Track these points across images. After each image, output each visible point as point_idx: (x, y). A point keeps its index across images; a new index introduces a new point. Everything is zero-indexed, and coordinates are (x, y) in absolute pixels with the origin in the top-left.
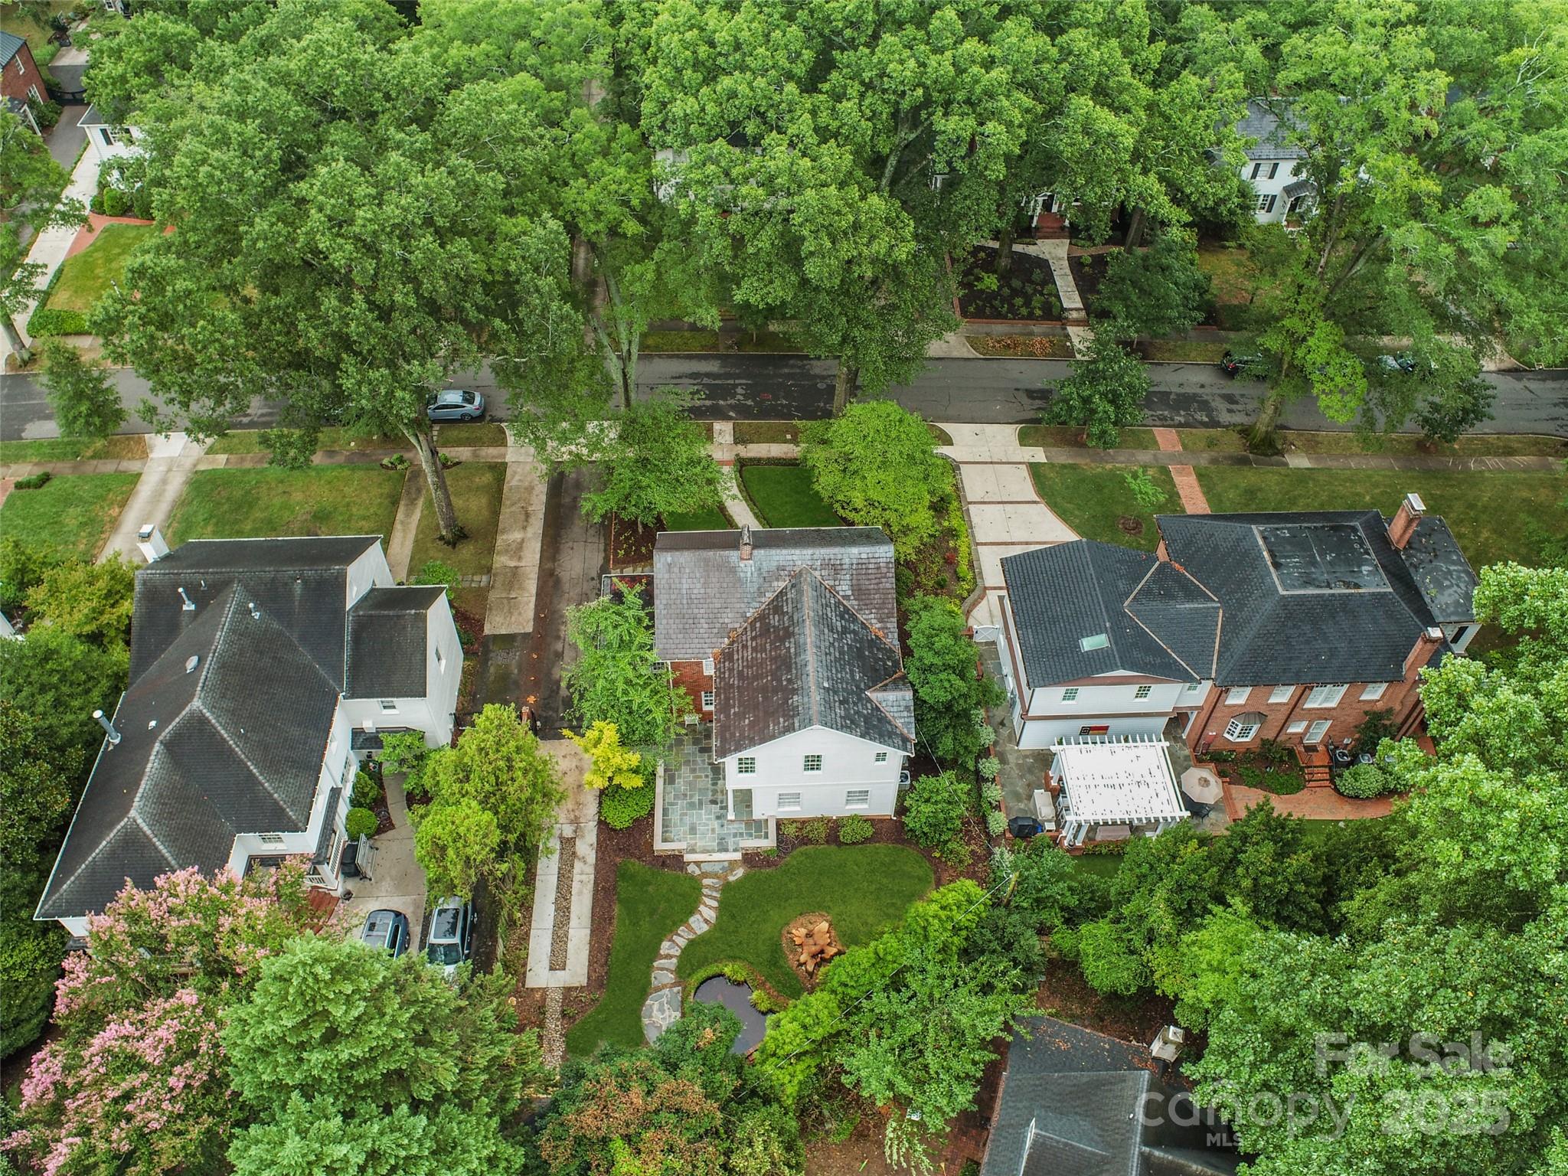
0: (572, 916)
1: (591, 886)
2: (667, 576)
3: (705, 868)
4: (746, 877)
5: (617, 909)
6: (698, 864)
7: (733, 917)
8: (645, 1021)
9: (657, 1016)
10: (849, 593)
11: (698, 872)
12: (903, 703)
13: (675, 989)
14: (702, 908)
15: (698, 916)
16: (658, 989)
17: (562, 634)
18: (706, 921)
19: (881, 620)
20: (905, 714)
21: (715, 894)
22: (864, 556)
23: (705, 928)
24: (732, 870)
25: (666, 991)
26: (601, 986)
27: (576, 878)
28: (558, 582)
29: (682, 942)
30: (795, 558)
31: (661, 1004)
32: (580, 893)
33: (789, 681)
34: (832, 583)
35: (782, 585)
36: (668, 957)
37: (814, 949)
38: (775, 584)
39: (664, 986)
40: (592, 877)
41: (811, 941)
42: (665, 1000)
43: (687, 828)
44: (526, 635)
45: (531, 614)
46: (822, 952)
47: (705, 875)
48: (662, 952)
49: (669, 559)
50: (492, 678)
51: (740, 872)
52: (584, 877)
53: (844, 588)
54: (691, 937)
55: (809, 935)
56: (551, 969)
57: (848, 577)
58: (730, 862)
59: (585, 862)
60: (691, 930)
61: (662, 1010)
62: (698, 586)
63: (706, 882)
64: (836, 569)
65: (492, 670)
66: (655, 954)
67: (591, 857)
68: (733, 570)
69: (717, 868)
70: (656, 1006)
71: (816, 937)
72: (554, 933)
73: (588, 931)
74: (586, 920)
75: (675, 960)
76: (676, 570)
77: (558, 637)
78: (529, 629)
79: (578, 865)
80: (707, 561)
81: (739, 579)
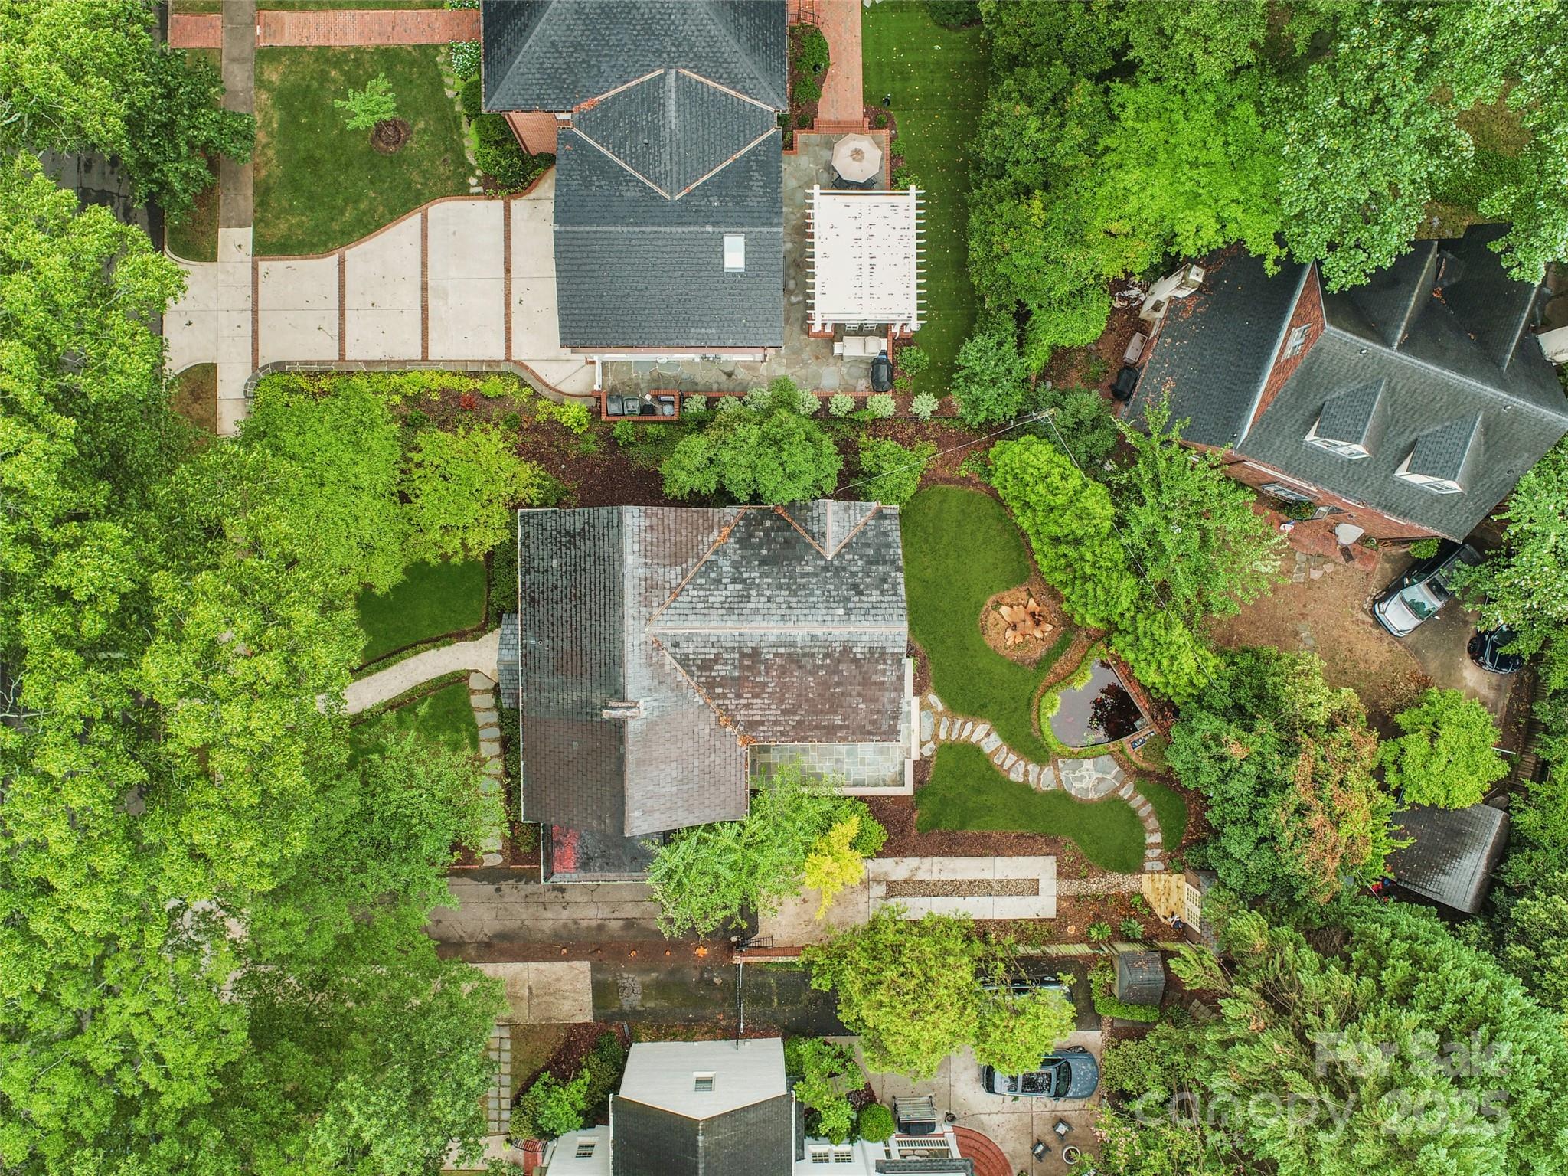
0: (980, 877)
1: (946, 860)
2: (657, 815)
3: (927, 736)
4: (940, 693)
5: (971, 831)
6: (922, 744)
7: (984, 706)
8: (1092, 795)
9: (1087, 783)
10: (679, 569)
11: (931, 745)
12: (841, 514)
13: (1061, 765)
14: (974, 739)
15: (982, 744)
16: (1060, 783)
17: (594, 923)
18: (988, 734)
19: (711, 529)
20: (852, 512)
21: (958, 726)
22: (636, 547)
23: (994, 736)
24: (930, 707)
25: (1062, 774)
26: (1056, 841)
27: (936, 876)
28: (503, 936)
29: (1012, 758)
30: (637, 643)
31: (1076, 779)
32: (954, 871)
33: (826, 656)
34: (667, 592)
35: (668, 659)
36: (1026, 773)
37: (1029, 622)
38: (667, 668)
39: (1057, 777)
40: (935, 859)
41: (1020, 626)
42: (1071, 776)
43: (880, 758)
44: (595, 969)
45: (559, 967)
46: (1033, 614)
47: (935, 736)
48: (1021, 780)
49: (637, 814)
50: (664, 1003)
51: (933, 699)
52: (935, 869)
53: (673, 575)
54: (1005, 749)
55: (1014, 627)
56: (1037, 894)
57: (661, 571)
58: (922, 709)
59: (918, 868)
60: (997, 751)
61: (1082, 777)
62: (668, 770)
63: (943, 735)
64: (651, 586)
65: (651, 1004)
66: (1025, 787)
67: (911, 862)
68: (651, 726)
69: (929, 723)
70: (1077, 785)
71: (1016, 620)
72: (998, 894)
73: (998, 859)
74: (986, 861)
75: (1030, 767)
76: (650, 803)
77: (600, 928)
78: (585, 966)
79: (921, 876)
80: (639, 762)
81: (661, 716)
